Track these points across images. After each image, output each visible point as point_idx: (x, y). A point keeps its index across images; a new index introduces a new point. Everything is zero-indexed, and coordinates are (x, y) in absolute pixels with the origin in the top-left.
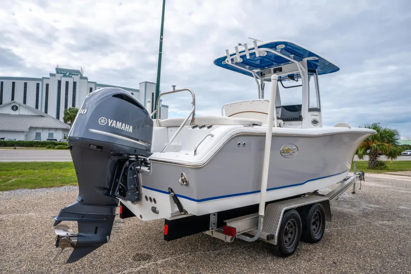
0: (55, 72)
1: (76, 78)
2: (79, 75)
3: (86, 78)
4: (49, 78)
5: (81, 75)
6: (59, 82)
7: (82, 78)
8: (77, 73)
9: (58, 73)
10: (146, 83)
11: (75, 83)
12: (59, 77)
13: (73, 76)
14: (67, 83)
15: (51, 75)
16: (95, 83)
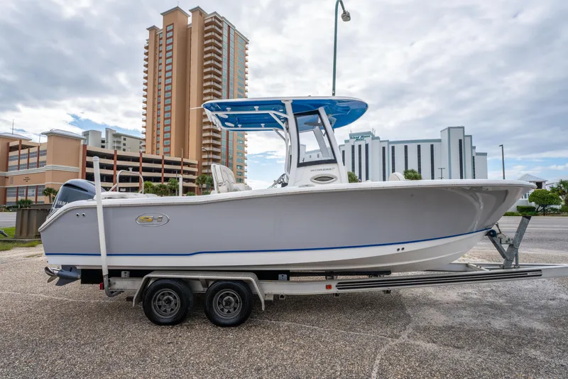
0: (348, 138)
1: (368, 140)
2: (371, 136)
3: (378, 138)
4: (344, 145)
5: (373, 135)
6: (353, 147)
7: (374, 138)
8: (368, 134)
9: (351, 138)
10: (449, 128)
11: (367, 145)
12: (352, 142)
13: (365, 139)
14: (360, 146)
15: (346, 141)
16: (388, 141)
